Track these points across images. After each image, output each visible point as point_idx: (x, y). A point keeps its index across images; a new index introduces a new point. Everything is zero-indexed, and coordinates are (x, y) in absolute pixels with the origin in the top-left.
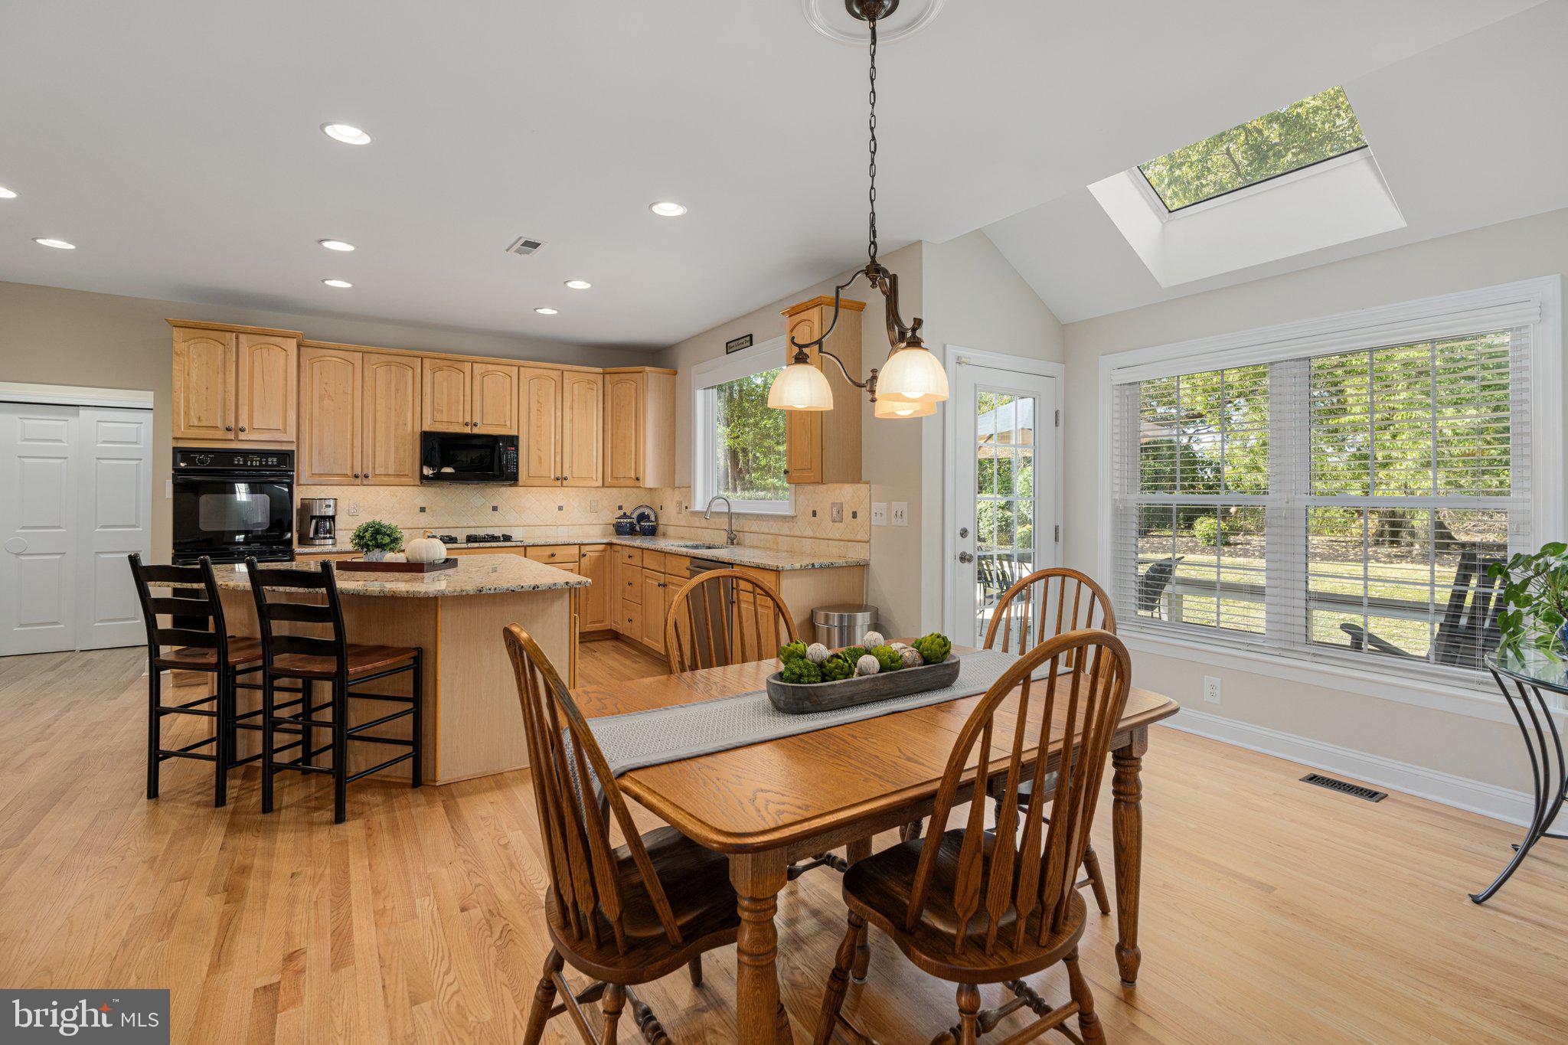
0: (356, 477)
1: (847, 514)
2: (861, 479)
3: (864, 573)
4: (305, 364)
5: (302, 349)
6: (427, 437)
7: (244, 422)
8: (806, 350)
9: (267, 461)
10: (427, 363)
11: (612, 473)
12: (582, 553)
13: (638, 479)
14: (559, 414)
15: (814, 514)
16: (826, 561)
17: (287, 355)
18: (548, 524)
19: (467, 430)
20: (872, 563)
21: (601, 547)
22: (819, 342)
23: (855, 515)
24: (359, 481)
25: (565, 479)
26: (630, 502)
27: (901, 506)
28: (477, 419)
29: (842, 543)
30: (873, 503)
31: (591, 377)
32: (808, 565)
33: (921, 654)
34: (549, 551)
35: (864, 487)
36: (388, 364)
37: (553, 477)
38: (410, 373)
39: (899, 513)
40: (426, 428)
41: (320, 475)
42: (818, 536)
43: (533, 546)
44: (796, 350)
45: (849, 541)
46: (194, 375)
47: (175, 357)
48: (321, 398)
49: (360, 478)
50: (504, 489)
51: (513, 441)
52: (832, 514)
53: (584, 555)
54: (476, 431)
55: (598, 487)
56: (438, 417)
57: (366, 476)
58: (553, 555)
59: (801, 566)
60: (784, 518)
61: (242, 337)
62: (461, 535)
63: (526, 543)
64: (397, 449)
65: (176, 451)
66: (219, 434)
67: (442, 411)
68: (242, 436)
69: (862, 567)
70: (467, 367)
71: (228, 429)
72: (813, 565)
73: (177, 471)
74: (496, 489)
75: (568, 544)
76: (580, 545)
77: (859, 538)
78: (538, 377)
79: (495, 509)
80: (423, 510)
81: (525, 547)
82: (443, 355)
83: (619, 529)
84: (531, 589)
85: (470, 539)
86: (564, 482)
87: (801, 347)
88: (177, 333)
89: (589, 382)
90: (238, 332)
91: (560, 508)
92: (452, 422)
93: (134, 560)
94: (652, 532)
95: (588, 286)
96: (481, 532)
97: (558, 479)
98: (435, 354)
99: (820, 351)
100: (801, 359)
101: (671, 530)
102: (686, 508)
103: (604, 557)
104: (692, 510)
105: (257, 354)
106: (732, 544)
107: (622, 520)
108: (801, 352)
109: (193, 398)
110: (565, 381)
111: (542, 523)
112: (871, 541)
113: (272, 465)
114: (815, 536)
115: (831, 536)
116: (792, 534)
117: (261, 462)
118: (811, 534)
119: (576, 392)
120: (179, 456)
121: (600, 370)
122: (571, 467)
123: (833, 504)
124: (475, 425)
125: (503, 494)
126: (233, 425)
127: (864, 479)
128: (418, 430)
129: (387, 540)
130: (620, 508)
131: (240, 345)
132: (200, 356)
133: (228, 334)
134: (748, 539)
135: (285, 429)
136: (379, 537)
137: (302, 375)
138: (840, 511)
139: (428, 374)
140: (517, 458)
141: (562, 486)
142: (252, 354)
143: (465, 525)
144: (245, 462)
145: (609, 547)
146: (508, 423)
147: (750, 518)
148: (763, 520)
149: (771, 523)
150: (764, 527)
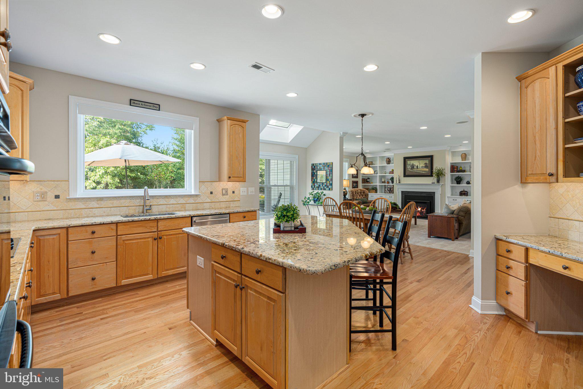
1: (230, 192)
15: (211, 193)
23: (233, 192)
29: (227, 202)
30: (241, 188)
35: (237, 183)
39: (252, 191)
42: (214, 201)
45: (231, 201)
52: (223, 193)
60: (191, 196)
77: (236, 199)
112: (240, 200)
115: (222, 200)
118: (210, 201)
123: (222, 189)
138: (227, 191)
147: (158, 197)
148: (171, 198)
149: (178, 199)
150: (172, 201)
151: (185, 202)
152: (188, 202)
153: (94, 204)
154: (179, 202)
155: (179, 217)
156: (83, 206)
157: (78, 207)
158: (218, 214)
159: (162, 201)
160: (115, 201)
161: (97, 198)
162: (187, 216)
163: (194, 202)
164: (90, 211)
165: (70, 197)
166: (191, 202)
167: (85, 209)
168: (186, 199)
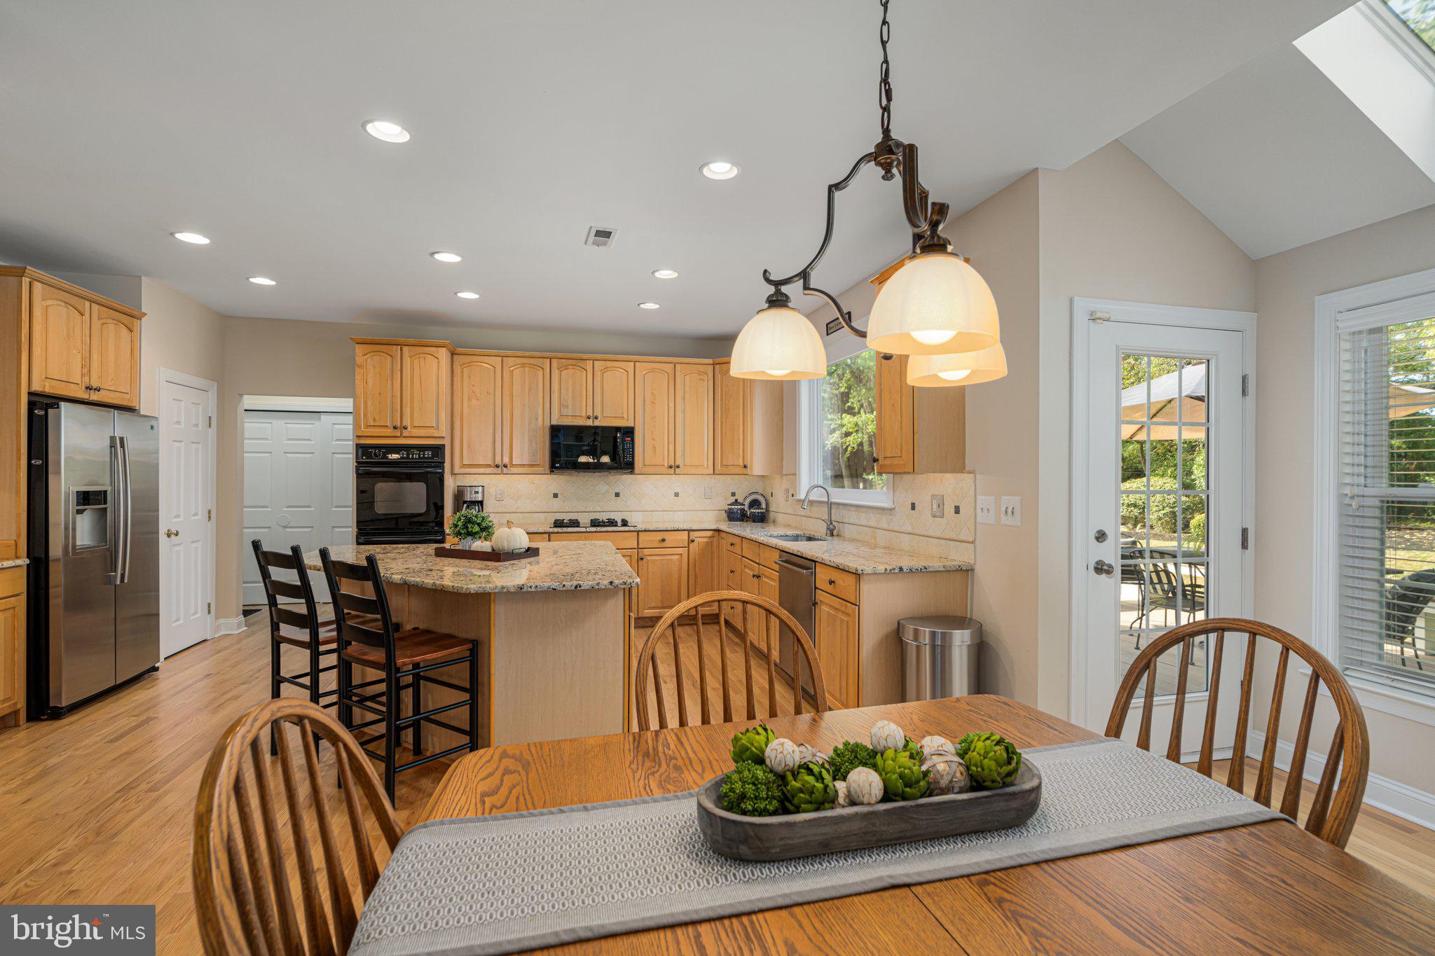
0: (497, 466)
1: (949, 509)
2: (964, 468)
3: (967, 582)
4: (457, 369)
5: (455, 356)
6: (555, 431)
7: (407, 422)
8: (784, 289)
9: (424, 454)
10: (555, 362)
11: (722, 460)
12: (691, 538)
13: (745, 467)
14: (672, 405)
15: (913, 507)
16: (917, 563)
17: (439, 362)
18: (665, 509)
19: (589, 423)
20: (977, 568)
21: (709, 534)
22: (804, 275)
23: (957, 510)
24: (499, 470)
25: (678, 467)
26: (743, 489)
27: (1010, 501)
28: (598, 413)
29: (943, 542)
30: (978, 497)
31: (702, 368)
32: (894, 569)
33: (968, 768)
34: (660, 536)
35: (968, 478)
36: (523, 365)
37: (666, 465)
38: (541, 372)
39: (1010, 511)
40: (554, 423)
41: (470, 466)
42: (917, 531)
43: (645, 531)
44: (772, 289)
45: (950, 540)
46: (370, 383)
47: (357, 369)
48: (469, 399)
49: (500, 467)
50: (625, 477)
51: (629, 432)
52: (932, 509)
53: (693, 541)
54: (597, 423)
55: (709, 474)
56: (565, 412)
57: (505, 466)
58: (663, 540)
59: (886, 570)
60: (882, 510)
61: (406, 349)
62: (584, 519)
63: (640, 527)
64: (530, 441)
65: (358, 446)
66: (389, 432)
67: (568, 406)
68: (405, 433)
69: (966, 572)
70: (589, 365)
71: (395, 428)
72: (901, 569)
73: (359, 464)
74: (618, 477)
75: (678, 530)
76: (689, 531)
77: (962, 537)
78: (653, 370)
79: (617, 495)
80: (556, 496)
81: (638, 532)
82: (568, 355)
83: (732, 516)
84: (573, 588)
85: (595, 523)
86: (678, 470)
87: (777, 284)
88: (359, 350)
89: (700, 373)
90: (402, 345)
91: (677, 495)
92: (576, 417)
93: (256, 545)
94: (762, 519)
95: (676, 275)
96: (603, 517)
97: (671, 467)
98: (561, 355)
99: (806, 287)
100: (778, 301)
101: (780, 518)
102: (793, 495)
103: (712, 542)
104: (798, 498)
105: (416, 362)
106: (832, 535)
107: (733, 507)
108: (778, 292)
109: (369, 403)
110: (677, 373)
111: (659, 509)
112: (977, 542)
113: (428, 458)
114: (914, 532)
115: (931, 533)
116: (890, 528)
117: (419, 455)
118: (909, 529)
119: (687, 383)
120: (360, 450)
121: (711, 361)
122: (684, 455)
123: (933, 496)
124: (596, 418)
125: (623, 481)
126: (398, 425)
127: (967, 468)
128: (547, 424)
129: (476, 529)
130: (733, 494)
131: (404, 356)
132: (374, 367)
133: (394, 347)
134: (848, 531)
135: (438, 426)
136: (469, 526)
137: (455, 379)
138: (941, 505)
139: (555, 372)
140: (633, 448)
141: (675, 474)
142: (412, 363)
143: (592, 509)
144: (408, 455)
145: (716, 533)
146: (625, 415)
147: (849, 508)
148: (862, 512)
149: (870, 515)
150: (863, 518)
151: (876, 525)
152: (879, 525)
154: (869, 523)
163: (887, 526)
166: (884, 526)
168: (878, 516)
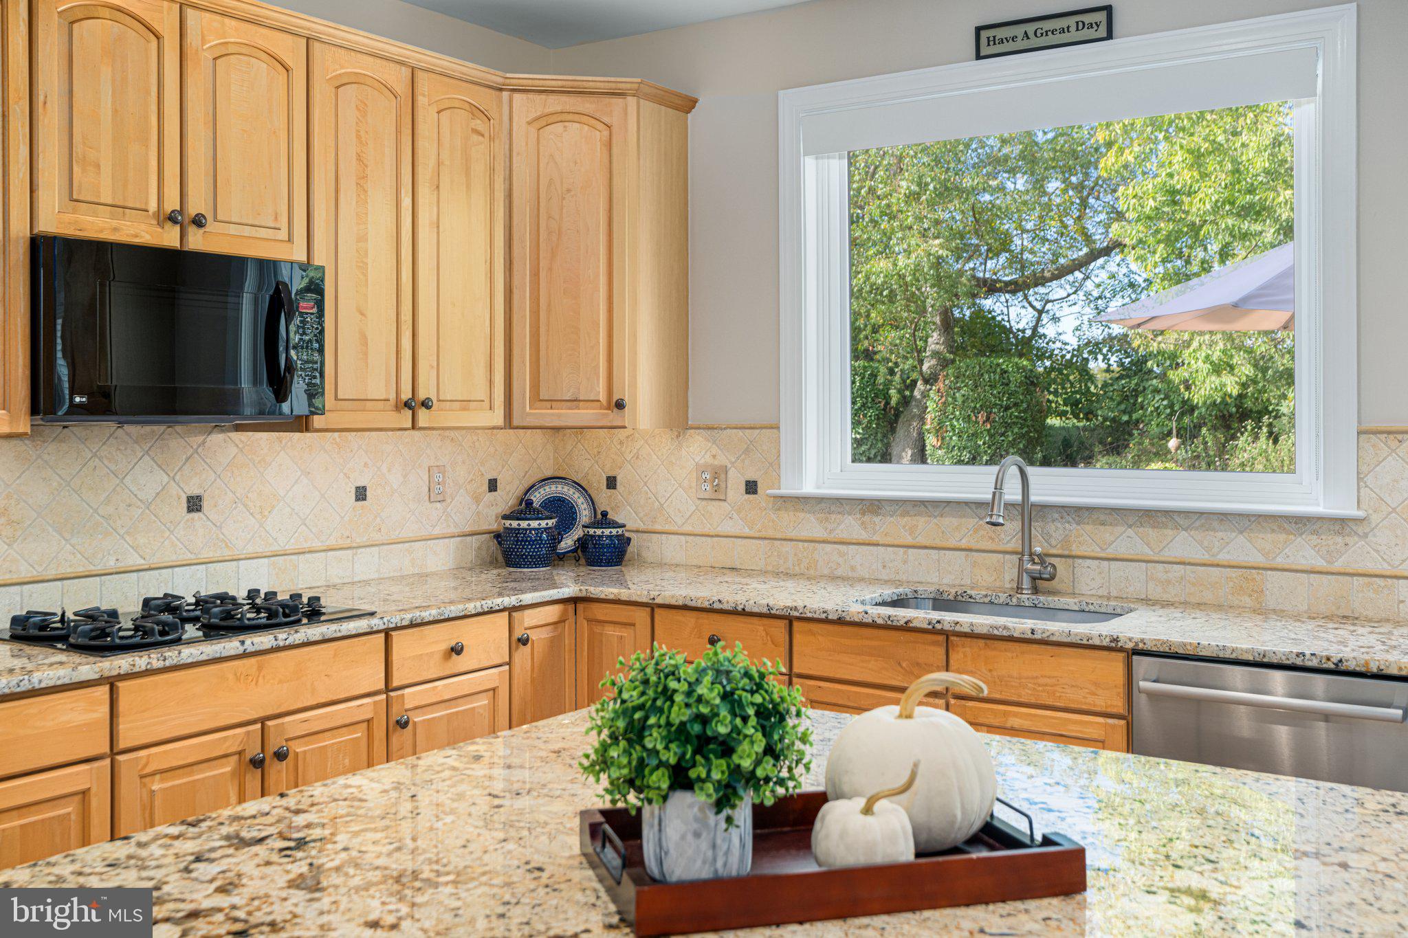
6: (50, 261)
11: (537, 387)
12: (518, 633)
13: (620, 405)
14: (407, 202)
21: (552, 613)
25: (426, 404)
28: (199, 204)
31: (477, 93)
37: (393, 401)
40: (46, 225)
50: (217, 438)
53: (524, 641)
55: (494, 428)
56: (84, 186)
58: (457, 650)
60: (1300, 522)
70: (168, 17)
74: (198, 439)
76: (511, 611)
78: (357, 81)
79: (194, 504)
81: (387, 633)
86: (423, 414)
89: (472, 108)
91: (361, 494)
92: (127, 207)
101: (671, 549)
102: (751, 488)
104: (782, 491)
107: (524, 524)
110: (421, 100)
111: (317, 544)
119: (445, 131)
122: (436, 367)
124: (198, 221)
128: (21, 232)
130: (493, 485)
139: (51, 26)
141: (414, 427)
143: (111, 564)
145: (571, 607)
146: (284, 223)
147: (1102, 517)
148: (1177, 527)
149: (1220, 534)
150: (1183, 544)
151: (1259, 559)
152: (1280, 561)
153: (850, 526)
154: (1223, 557)
155: (1054, 639)
156: (819, 533)
157: (805, 534)
158: (1314, 663)
159: (1126, 540)
160: (921, 521)
161: (861, 500)
162: (1097, 642)
163: (1320, 563)
164: (841, 555)
165: (784, 491)
166: (1304, 563)
167: (824, 542)
168: (1270, 537)
